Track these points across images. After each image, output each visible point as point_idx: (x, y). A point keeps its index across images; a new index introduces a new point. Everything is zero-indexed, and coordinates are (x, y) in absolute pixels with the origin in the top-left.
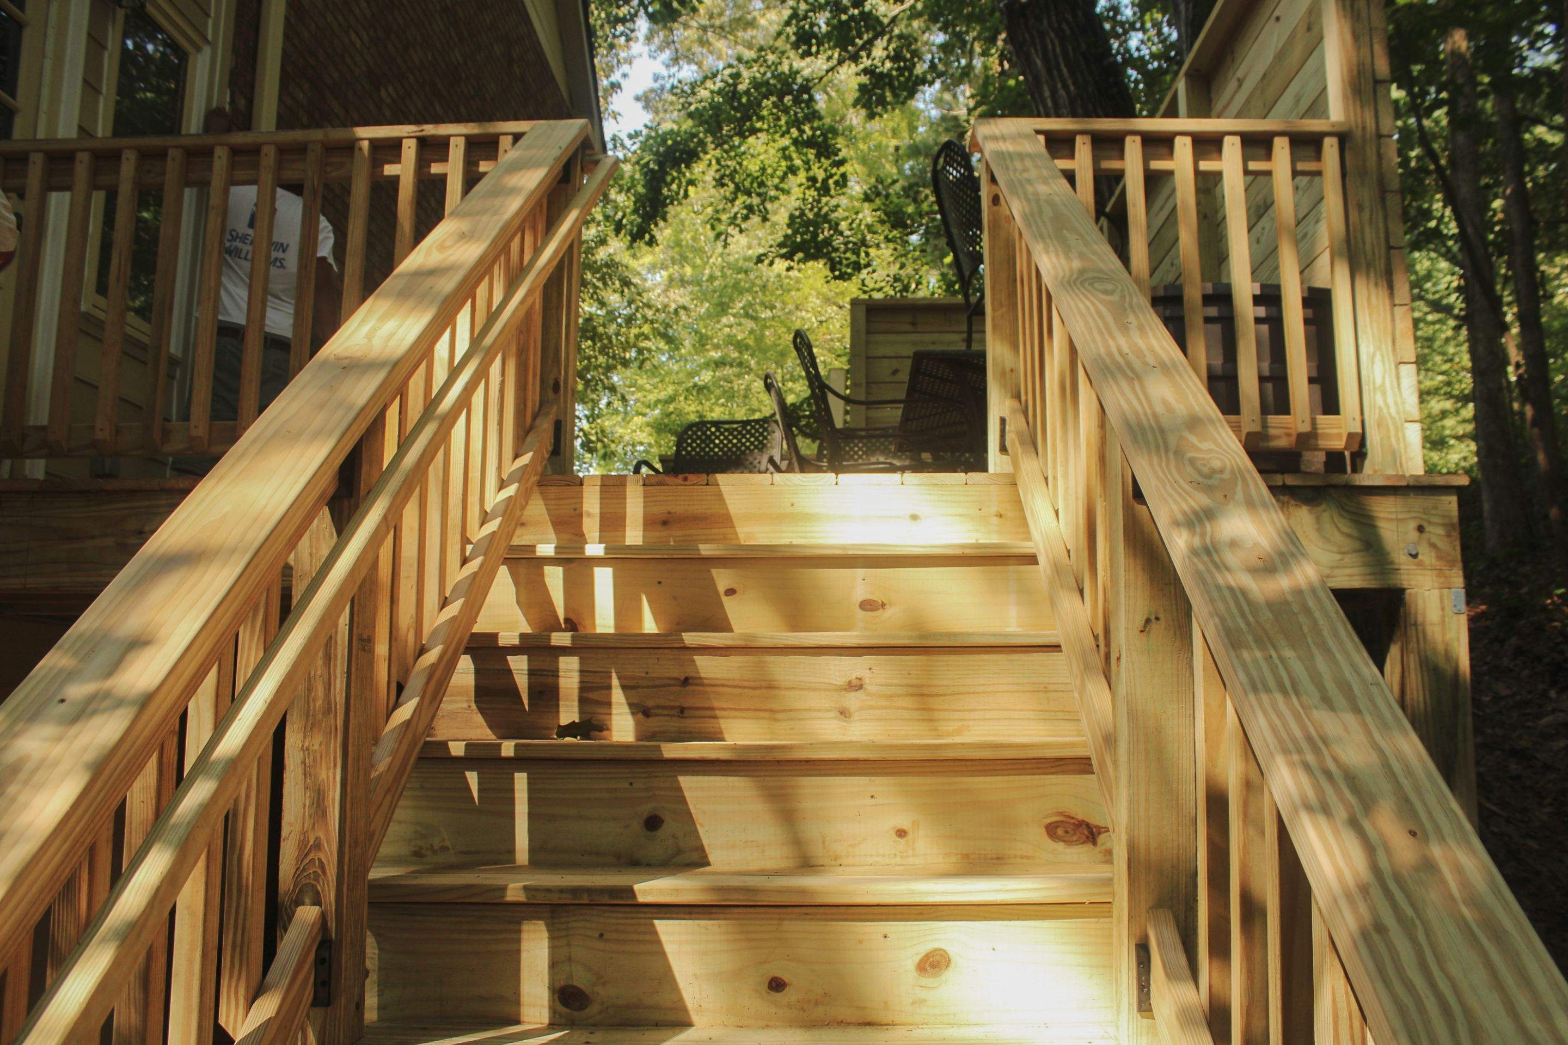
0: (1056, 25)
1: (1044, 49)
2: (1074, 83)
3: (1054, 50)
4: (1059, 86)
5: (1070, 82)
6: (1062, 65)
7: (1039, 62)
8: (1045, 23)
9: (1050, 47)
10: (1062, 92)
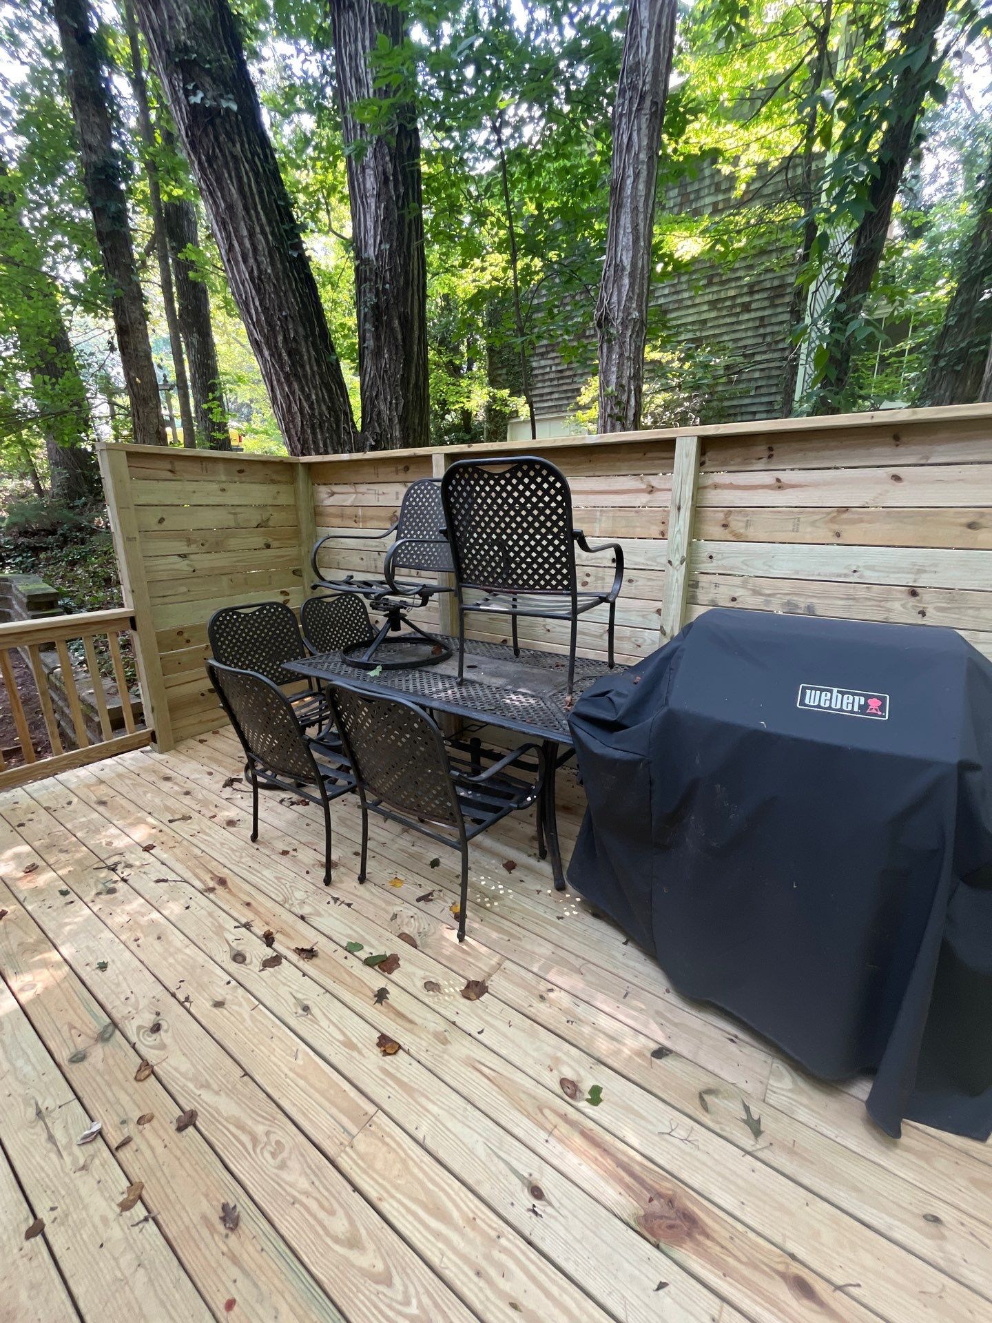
0: (249, 155)
1: (240, 179)
2: (273, 233)
3: (250, 186)
4: (258, 229)
5: (268, 229)
6: (259, 207)
7: (233, 191)
8: (238, 146)
9: (245, 179)
10: (260, 237)
